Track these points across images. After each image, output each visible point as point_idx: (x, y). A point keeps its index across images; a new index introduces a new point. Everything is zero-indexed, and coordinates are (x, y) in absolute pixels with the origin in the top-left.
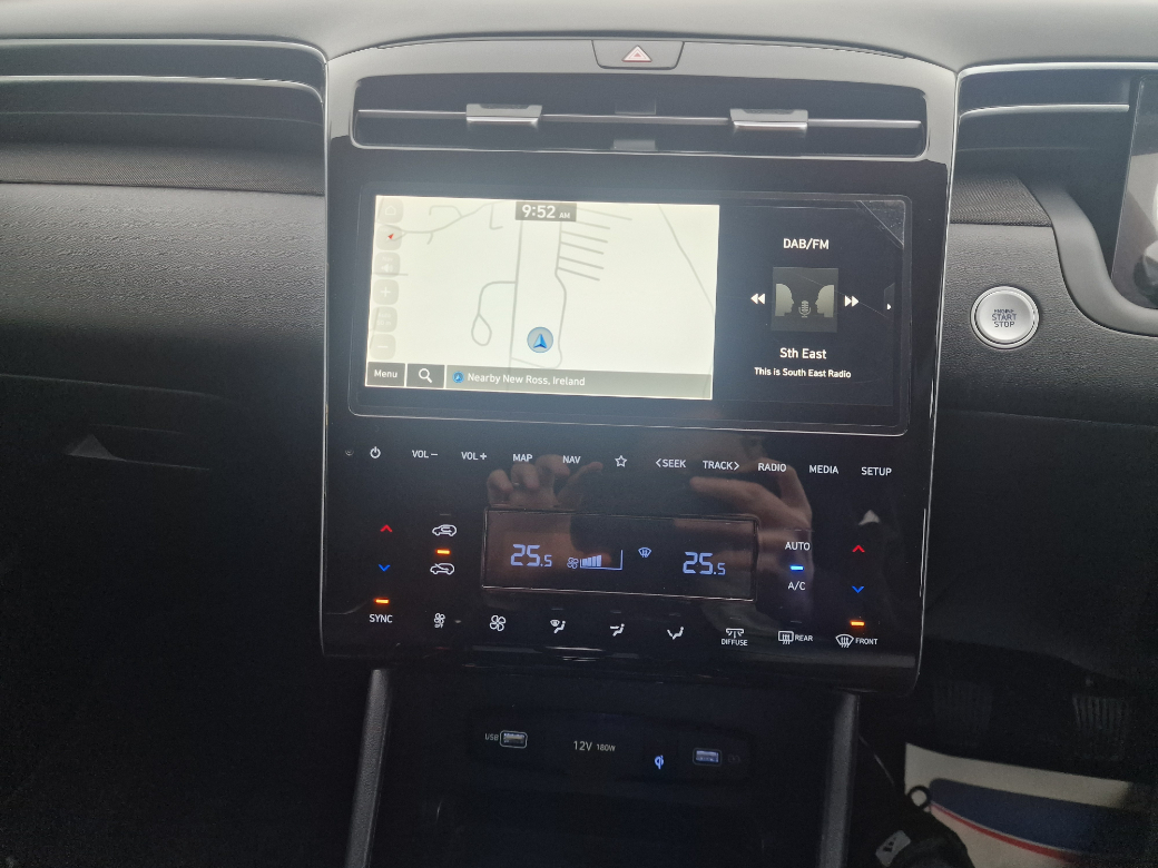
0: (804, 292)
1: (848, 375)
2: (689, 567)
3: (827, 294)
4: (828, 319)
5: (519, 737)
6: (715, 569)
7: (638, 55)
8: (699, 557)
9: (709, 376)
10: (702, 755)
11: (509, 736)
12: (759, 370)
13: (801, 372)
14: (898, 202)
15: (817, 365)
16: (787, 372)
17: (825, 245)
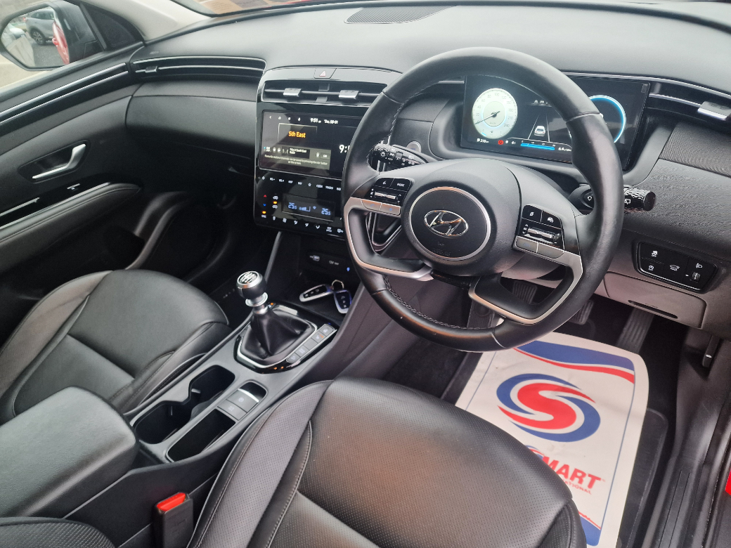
2: (323, 212)
5: (318, 258)
7: (323, 74)
8: (325, 210)
11: (315, 257)
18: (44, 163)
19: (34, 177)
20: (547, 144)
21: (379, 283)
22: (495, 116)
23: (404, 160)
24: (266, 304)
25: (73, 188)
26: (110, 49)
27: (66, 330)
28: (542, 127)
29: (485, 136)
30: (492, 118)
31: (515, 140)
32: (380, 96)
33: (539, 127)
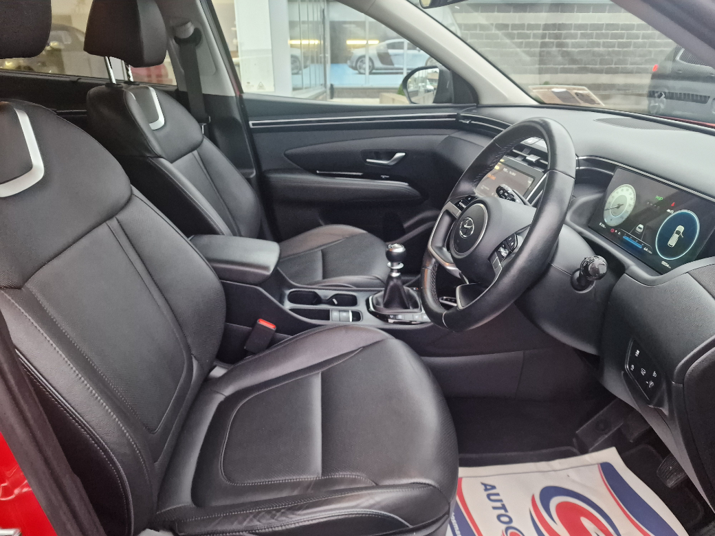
18: (377, 155)
19: (368, 160)
20: (639, 242)
22: (618, 207)
24: (399, 271)
25: (383, 177)
26: (455, 103)
27: (322, 248)
29: (606, 221)
30: (616, 209)
31: (621, 232)
32: (504, 131)
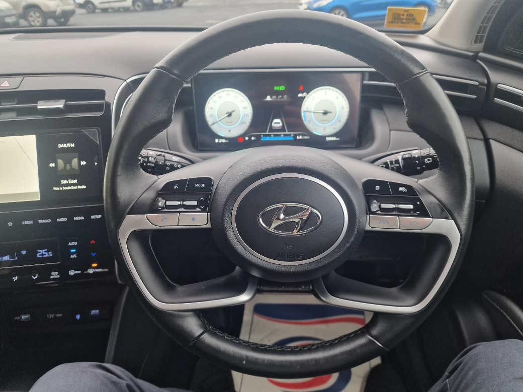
0: (68, 161)
1: (85, 187)
2: (40, 255)
3: (75, 162)
4: (76, 170)
5: (27, 316)
6: (48, 255)
7: (5, 84)
8: (42, 251)
9: (38, 192)
10: (93, 312)
11: (23, 317)
12: (55, 189)
13: (69, 188)
14: (95, 130)
15: (74, 185)
16: (65, 188)
17: (73, 145)
20: (285, 135)
21: (193, 326)
22: (230, 115)
23: (168, 163)
28: (278, 120)
29: (223, 136)
30: (227, 118)
31: (254, 136)
33: (276, 121)
